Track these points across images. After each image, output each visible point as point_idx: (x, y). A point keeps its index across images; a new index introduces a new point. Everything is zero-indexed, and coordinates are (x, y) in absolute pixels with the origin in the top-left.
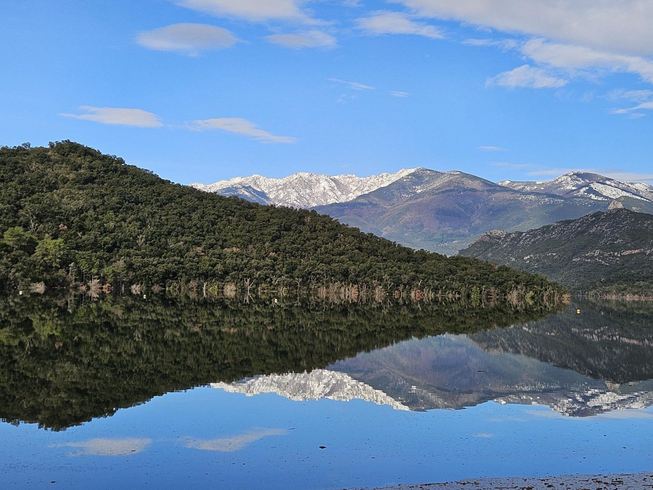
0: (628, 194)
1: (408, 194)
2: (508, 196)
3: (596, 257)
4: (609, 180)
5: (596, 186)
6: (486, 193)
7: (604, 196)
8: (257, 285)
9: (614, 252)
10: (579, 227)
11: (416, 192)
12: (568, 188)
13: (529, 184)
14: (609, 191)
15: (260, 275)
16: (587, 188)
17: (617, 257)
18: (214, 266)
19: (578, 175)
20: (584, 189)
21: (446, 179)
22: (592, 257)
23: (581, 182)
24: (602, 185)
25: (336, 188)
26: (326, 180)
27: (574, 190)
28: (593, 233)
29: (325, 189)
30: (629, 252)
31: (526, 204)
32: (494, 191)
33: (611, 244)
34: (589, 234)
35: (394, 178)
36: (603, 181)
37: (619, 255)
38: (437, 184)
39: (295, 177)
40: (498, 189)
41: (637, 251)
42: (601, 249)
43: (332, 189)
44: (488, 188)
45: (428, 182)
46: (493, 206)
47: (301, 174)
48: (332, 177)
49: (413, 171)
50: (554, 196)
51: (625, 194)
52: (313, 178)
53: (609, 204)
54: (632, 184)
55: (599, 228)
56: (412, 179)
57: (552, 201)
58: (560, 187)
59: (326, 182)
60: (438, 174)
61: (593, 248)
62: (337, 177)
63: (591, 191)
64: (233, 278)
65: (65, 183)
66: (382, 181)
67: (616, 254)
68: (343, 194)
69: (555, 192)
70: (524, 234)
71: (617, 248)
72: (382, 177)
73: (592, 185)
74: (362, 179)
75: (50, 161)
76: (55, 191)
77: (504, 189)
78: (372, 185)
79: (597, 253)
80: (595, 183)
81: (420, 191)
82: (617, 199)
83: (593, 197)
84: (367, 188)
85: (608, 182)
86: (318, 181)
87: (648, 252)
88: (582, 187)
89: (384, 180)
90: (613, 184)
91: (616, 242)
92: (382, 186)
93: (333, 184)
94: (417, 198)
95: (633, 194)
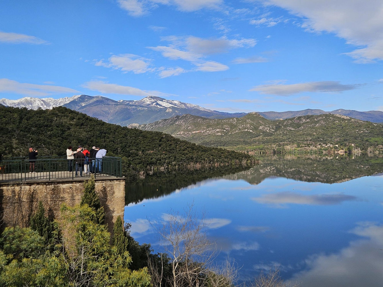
0: (172, 105)
1: (79, 106)
2: (123, 106)
3: (182, 134)
4: (164, 99)
5: (160, 102)
6: (114, 106)
7: (163, 106)
8: (168, 166)
9: (189, 132)
10: (170, 122)
11: (82, 106)
12: (148, 103)
13: (130, 101)
14: (164, 104)
15: (167, 162)
16: (156, 103)
17: (190, 134)
18: (151, 159)
19: (151, 97)
20: (155, 103)
21: (95, 99)
22: (180, 134)
23: (153, 100)
24: (162, 102)
25: (44, 104)
26: (39, 100)
27: (150, 104)
28: (177, 124)
29: (38, 104)
30: (195, 132)
31: (131, 110)
32: (117, 105)
33: (187, 129)
34: (176, 125)
35: (71, 100)
36: (162, 100)
37: (191, 133)
38: (91, 101)
39: (23, 99)
40: (119, 104)
41: (198, 132)
42: (183, 131)
43: (42, 105)
44: (114, 103)
45: (87, 101)
46: (117, 111)
47: (26, 98)
48: (41, 99)
49: (79, 96)
50: (143, 107)
51: (171, 105)
52: (32, 100)
53: (166, 110)
54: (173, 101)
55: (179, 122)
56: (79, 100)
57: (142, 109)
58: (144, 102)
59: (39, 101)
60: (91, 98)
61: (179, 131)
62: (44, 99)
63: (157, 104)
64: (160, 164)
65: (72, 126)
66: (65, 101)
67: (190, 133)
68: (47, 107)
69: (143, 105)
70: (147, 125)
71: (190, 131)
72: (65, 99)
73: (158, 102)
74: (56, 100)
75: (59, 116)
76: (71, 130)
77: (121, 104)
78: (61, 103)
79: (182, 132)
80: (159, 101)
81: (84, 105)
82: (169, 108)
83: (159, 106)
84: (58, 104)
85: (164, 100)
86: (35, 101)
87: (202, 132)
88: (153, 103)
89: (67, 100)
90: (166, 101)
91: (188, 128)
92: (66, 103)
93: (42, 102)
94: (83, 108)
95: (174, 105)
